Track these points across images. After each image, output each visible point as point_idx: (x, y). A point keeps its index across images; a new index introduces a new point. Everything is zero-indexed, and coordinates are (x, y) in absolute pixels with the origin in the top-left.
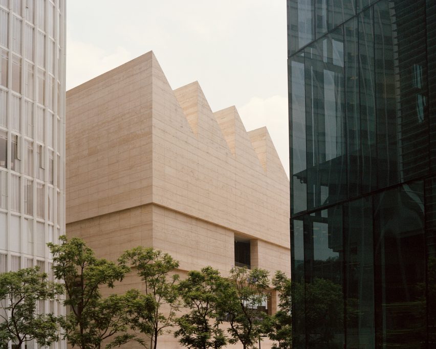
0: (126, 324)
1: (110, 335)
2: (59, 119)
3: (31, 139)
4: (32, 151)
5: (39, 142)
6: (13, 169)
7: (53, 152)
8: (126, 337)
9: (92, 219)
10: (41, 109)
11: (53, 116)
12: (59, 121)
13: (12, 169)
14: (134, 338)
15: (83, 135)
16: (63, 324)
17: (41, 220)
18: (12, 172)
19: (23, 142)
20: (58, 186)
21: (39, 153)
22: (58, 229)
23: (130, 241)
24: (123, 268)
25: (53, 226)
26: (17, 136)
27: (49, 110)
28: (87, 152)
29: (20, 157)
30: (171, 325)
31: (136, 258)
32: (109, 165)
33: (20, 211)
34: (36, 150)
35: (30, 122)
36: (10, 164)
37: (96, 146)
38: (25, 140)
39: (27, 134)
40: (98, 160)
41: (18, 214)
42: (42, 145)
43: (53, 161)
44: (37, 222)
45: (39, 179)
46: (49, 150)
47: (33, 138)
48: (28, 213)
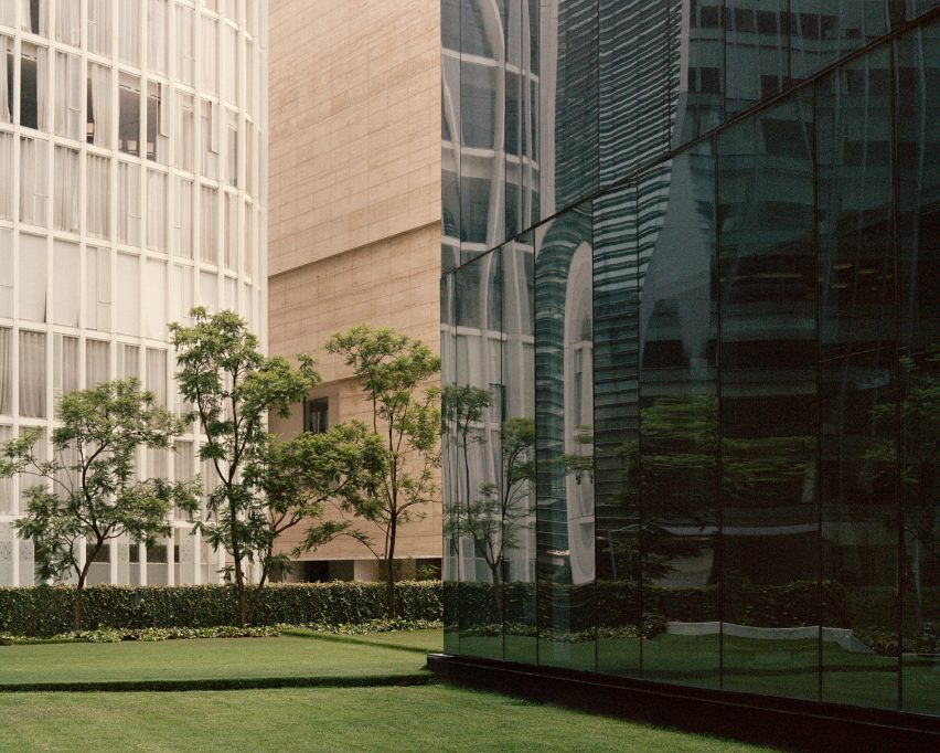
0: (324, 499)
1: (292, 524)
2: (250, 39)
3: (188, 90)
4: (192, 114)
5: (204, 95)
6: (152, 157)
7: (237, 115)
8: (329, 528)
9: (339, 257)
10: (210, 19)
11: (237, 33)
12: (249, 44)
13: (149, 157)
14: (345, 531)
15: (322, 67)
16: (182, 499)
17: (211, 268)
18: (151, 164)
19: (172, 96)
20: (249, 190)
21: (207, 119)
22: (246, 284)
23: (409, 306)
24: (306, 376)
25: (236, 280)
26: (160, 84)
27: (227, 21)
28: (329, 106)
29: (167, 130)
30: (422, 501)
31: (354, 350)
32: (369, 134)
33: (165, 249)
34: (199, 112)
35: (187, 53)
36: (145, 147)
37: (346, 92)
38: (177, 91)
39: (182, 79)
40: (348, 125)
41: (161, 256)
42: (214, 100)
43: (236, 133)
44: (202, 271)
45: (206, 176)
46: (227, 109)
47: (193, 86)
48: (181, 252)
